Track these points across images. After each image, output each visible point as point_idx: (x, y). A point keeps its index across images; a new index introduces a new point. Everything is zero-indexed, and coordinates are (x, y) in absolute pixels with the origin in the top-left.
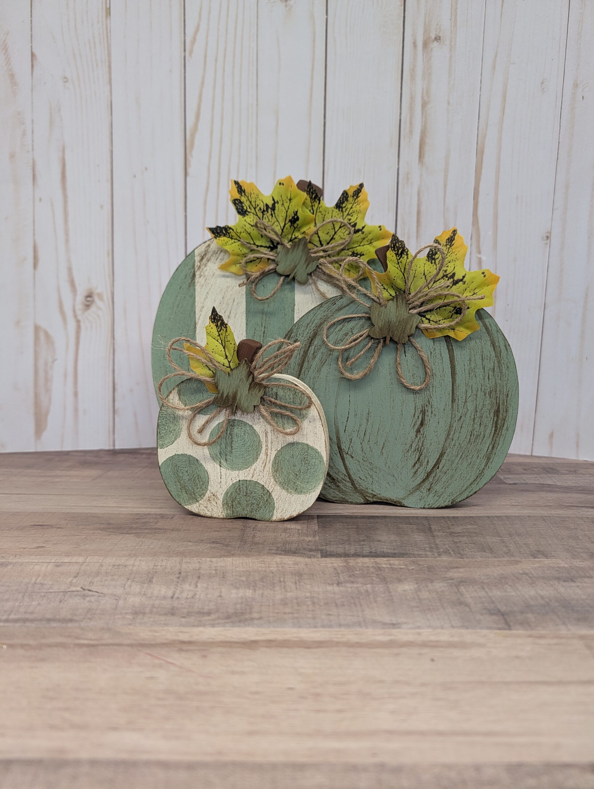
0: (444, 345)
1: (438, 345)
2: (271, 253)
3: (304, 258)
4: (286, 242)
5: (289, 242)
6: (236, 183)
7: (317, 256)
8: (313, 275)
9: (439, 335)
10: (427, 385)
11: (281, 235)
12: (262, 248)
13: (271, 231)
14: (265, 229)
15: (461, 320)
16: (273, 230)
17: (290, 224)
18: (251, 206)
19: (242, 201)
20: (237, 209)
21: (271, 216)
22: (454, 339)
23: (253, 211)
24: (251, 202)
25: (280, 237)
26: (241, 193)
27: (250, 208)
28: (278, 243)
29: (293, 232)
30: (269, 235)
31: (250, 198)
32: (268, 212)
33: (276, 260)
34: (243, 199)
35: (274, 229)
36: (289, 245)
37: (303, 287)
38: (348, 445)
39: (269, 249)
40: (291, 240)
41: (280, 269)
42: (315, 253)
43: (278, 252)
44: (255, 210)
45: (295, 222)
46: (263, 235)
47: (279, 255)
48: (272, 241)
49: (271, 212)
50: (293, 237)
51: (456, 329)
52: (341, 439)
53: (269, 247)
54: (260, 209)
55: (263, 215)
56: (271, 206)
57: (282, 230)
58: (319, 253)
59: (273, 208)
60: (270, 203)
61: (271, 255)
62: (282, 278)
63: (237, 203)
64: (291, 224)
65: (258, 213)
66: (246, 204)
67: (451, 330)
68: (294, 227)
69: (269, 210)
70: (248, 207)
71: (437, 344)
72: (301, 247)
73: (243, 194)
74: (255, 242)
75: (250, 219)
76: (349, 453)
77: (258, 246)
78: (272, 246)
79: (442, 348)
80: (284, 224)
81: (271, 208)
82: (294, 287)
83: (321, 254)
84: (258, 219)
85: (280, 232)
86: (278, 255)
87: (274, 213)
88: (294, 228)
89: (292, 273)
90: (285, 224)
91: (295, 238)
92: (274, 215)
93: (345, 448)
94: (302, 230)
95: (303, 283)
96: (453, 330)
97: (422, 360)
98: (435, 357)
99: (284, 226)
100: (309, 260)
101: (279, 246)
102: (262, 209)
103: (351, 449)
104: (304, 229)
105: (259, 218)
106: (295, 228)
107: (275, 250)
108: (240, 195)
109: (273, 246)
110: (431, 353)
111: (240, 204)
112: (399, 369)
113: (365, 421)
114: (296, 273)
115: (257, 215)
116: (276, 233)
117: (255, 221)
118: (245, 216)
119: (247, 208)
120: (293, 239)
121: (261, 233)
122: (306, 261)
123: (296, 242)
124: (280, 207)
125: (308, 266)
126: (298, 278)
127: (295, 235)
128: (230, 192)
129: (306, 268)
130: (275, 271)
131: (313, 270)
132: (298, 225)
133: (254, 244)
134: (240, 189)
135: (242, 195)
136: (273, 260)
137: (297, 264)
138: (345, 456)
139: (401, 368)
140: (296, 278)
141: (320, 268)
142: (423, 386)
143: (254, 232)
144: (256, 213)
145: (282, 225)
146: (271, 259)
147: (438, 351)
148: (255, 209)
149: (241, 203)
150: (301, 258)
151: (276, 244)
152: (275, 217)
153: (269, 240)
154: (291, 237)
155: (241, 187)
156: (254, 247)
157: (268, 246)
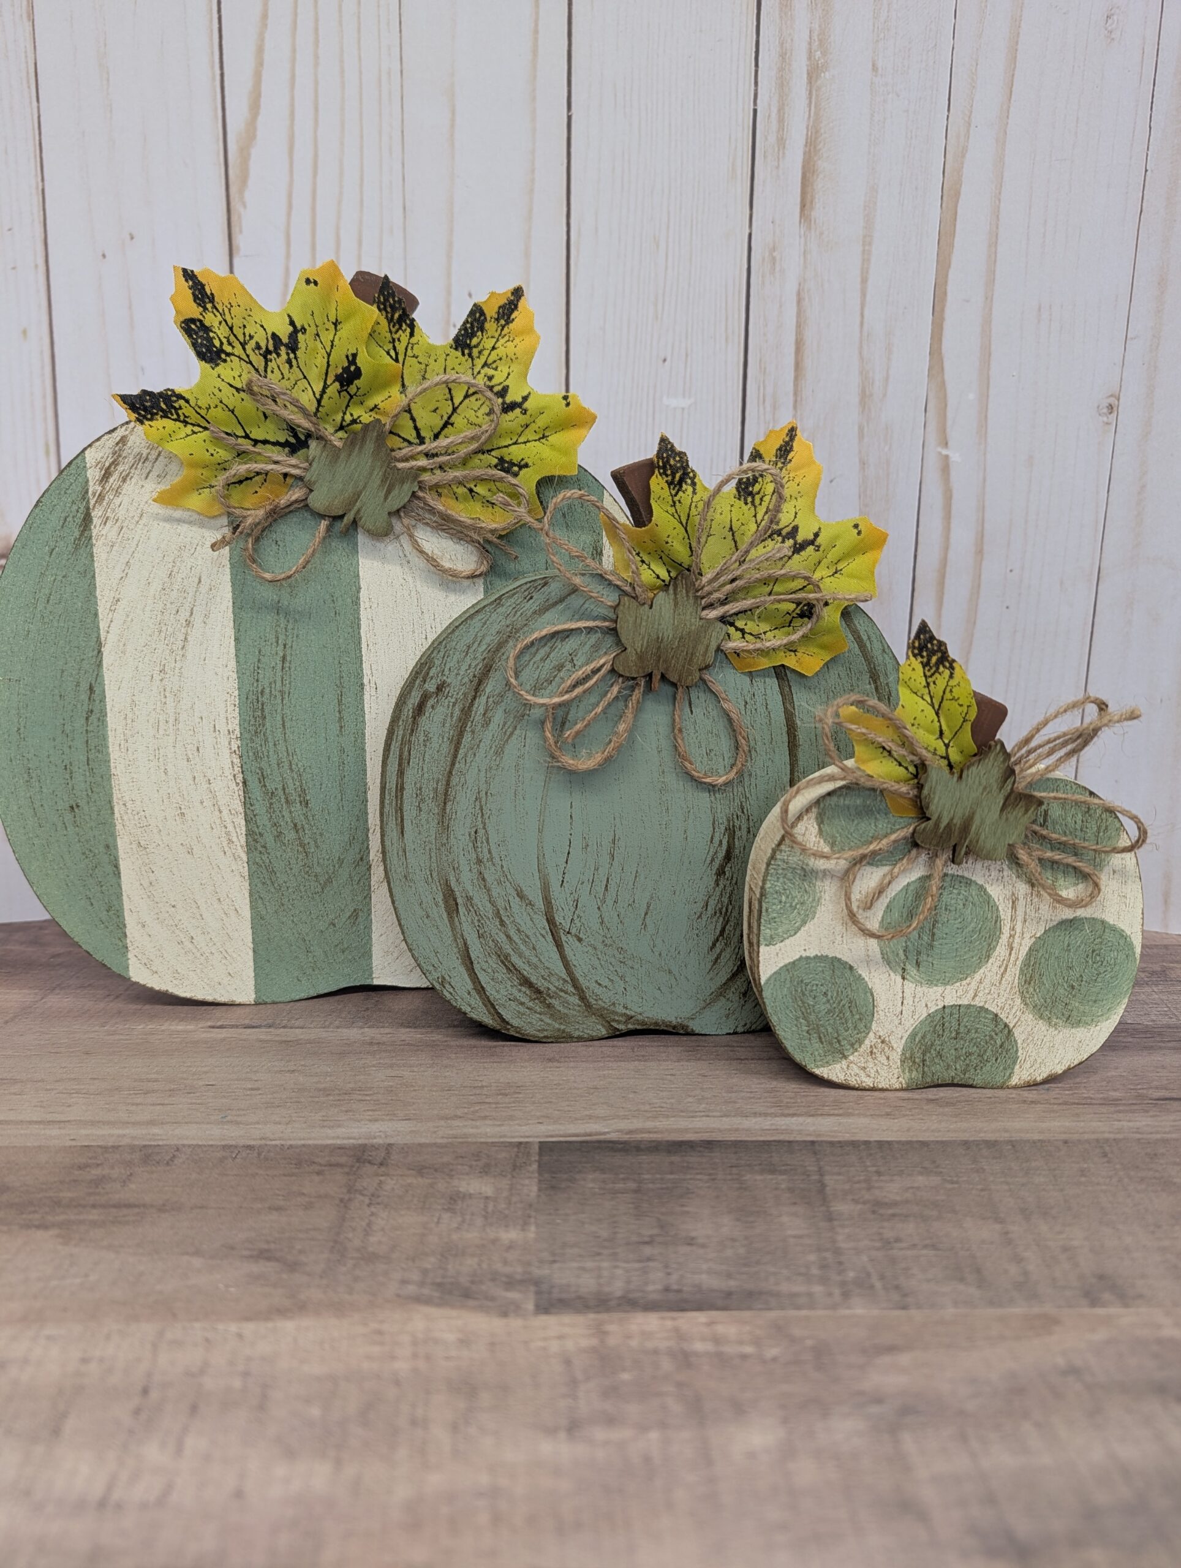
0: (773, 683)
1: (761, 685)
2: (293, 461)
3: (378, 475)
4: (328, 430)
5: (336, 431)
6: (188, 275)
7: (412, 468)
8: (402, 514)
9: (765, 663)
10: (740, 774)
11: (315, 414)
12: (269, 446)
13: (288, 404)
14: (275, 401)
15: (811, 629)
16: (295, 403)
17: (337, 384)
18: (232, 338)
19: (207, 323)
20: (194, 345)
21: (287, 365)
22: (794, 671)
23: (238, 350)
24: (231, 329)
25: (314, 419)
26: (204, 302)
27: (230, 344)
28: (309, 435)
29: (348, 406)
30: (285, 413)
31: (228, 318)
32: (279, 355)
33: (307, 479)
34: (210, 319)
35: (298, 401)
36: (337, 439)
37: (380, 545)
38: (570, 914)
39: (287, 450)
40: (341, 428)
41: (318, 501)
42: (406, 459)
43: (310, 458)
44: (244, 349)
45: (350, 382)
46: (268, 413)
47: (315, 465)
48: (292, 429)
49: (288, 354)
50: (348, 418)
51: (801, 650)
52: (553, 901)
53: (286, 444)
54: (258, 347)
55: (267, 361)
56: (285, 340)
57: (319, 401)
58: (416, 460)
59: (293, 347)
60: (284, 332)
61: (292, 464)
62: (324, 524)
63: (193, 329)
64: (342, 385)
65: (253, 358)
66: (220, 332)
67: (788, 653)
68: (348, 393)
69: (283, 350)
70: (225, 341)
71: (759, 682)
72: (370, 446)
73: (209, 306)
74: (248, 432)
75: (233, 371)
76: (573, 931)
77: (256, 442)
78: (292, 440)
79: (768, 692)
80: (322, 384)
81: (286, 346)
82: (356, 544)
83: (423, 462)
84: (253, 371)
85: (312, 407)
86: (310, 464)
87: (296, 358)
88: (348, 397)
89: (350, 510)
90: (325, 387)
91: (354, 421)
92: (294, 362)
93: (562, 922)
94: (370, 403)
95: (383, 534)
96: (793, 654)
97: (730, 720)
98: (754, 711)
99: (323, 392)
100: (392, 479)
101: (313, 444)
102: (263, 345)
103: (577, 921)
104: (376, 399)
105: (257, 370)
106: (351, 397)
107: (302, 452)
108: (201, 309)
109: (297, 442)
110: (746, 703)
111: (201, 334)
112: (680, 741)
113: (607, 858)
114: (359, 511)
115: (251, 363)
116: (303, 410)
117: (245, 377)
118: (217, 365)
119: (222, 343)
120: (348, 425)
121: (262, 408)
122: (384, 480)
123: (355, 433)
124: (311, 344)
125: (389, 492)
126: (366, 520)
127: (352, 415)
128: (173, 299)
129: (386, 498)
130: (303, 505)
131: (402, 504)
132: (358, 389)
133: (247, 436)
134: (201, 294)
135: (205, 309)
136: (300, 478)
137: (360, 488)
138: (564, 938)
139: (683, 739)
140: (360, 523)
141: (419, 498)
142: (732, 775)
143: (246, 405)
144: (248, 356)
145: (318, 388)
146: (292, 476)
147: (759, 699)
148: (243, 345)
149: (207, 329)
150: (371, 474)
151: (303, 438)
152: (298, 367)
153: (285, 426)
154: (343, 419)
155: (203, 286)
156: (246, 445)
157: (282, 440)
